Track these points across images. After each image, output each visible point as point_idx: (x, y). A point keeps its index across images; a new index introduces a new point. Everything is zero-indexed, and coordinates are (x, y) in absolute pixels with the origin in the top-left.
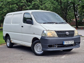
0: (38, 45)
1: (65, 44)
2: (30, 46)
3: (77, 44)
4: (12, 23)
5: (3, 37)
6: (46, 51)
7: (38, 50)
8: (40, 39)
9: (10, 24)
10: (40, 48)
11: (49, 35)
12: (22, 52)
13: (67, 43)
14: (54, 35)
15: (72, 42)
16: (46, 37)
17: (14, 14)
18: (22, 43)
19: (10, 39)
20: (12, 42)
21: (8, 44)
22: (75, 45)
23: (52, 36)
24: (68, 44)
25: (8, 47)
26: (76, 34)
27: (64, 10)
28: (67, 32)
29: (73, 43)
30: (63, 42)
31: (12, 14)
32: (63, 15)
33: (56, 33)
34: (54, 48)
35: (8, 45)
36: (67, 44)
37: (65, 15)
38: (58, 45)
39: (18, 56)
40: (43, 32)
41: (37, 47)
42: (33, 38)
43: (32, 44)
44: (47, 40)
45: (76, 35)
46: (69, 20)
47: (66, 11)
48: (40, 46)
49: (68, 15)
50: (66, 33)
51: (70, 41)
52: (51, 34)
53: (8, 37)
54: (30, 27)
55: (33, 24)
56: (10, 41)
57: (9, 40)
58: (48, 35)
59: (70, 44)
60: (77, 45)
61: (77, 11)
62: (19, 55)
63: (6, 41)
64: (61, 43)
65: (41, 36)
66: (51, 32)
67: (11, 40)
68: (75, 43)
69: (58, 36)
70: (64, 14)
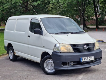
0: (49, 61)
1: (82, 61)
2: (39, 62)
3: (98, 59)
4: (16, 31)
5: (5, 47)
6: (59, 70)
7: (49, 68)
8: (51, 54)
9: (13, 31)
10: (51, 65)
11: (63, 50)
12: (28, 68)
13: (85, 59)
14: (69, 49)
15: (91, 58)
16: (59, 52)
17: (18, 19)
18: (28, 57)
19: (13, 50)
20: (16, 54)
21: (11, 56)
22: (95, 61)
23: (66, 51)
24: (87, 60)
25: (11, 60)
26: (97, 47)
27: (82, 6)
28: (86, 46)
29: (93, 59)
30: (80, 59)
31: (16, 19)
32: (80, 13)
33: (71, 48)
34: (69, 66)
35: (10, 58)
36: (85, 61)
37: (83, 12)
38: (74, 62)
39: (24, 76)
40: (55, 46)
41: (48, 63)
42: (42, 52)
43: (41, 60)
44: (60, 56)
45: (96, 49)
46: (88, 18)
47: (84, 7)
48: (51, 62)
49: (86, 11)
50: (84, 47)
51: (88, 57)
52: (65, 49)
53: (11, 47)
54: (39, 37)
55: (42, 35)
56: (14, 53)
57: (12, 52)
58: (61, 50)
59: (89, 60)
60: (98, 62)
61: (98, 6)
62: (25, 73)
63: (8, 53)
64: (78, 60)
65: (53, 51)
66: (66, 46)
67: (15, 51)
68: (95, 59)
69: (74, 51)
70: (81, 11)
